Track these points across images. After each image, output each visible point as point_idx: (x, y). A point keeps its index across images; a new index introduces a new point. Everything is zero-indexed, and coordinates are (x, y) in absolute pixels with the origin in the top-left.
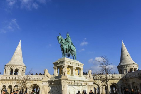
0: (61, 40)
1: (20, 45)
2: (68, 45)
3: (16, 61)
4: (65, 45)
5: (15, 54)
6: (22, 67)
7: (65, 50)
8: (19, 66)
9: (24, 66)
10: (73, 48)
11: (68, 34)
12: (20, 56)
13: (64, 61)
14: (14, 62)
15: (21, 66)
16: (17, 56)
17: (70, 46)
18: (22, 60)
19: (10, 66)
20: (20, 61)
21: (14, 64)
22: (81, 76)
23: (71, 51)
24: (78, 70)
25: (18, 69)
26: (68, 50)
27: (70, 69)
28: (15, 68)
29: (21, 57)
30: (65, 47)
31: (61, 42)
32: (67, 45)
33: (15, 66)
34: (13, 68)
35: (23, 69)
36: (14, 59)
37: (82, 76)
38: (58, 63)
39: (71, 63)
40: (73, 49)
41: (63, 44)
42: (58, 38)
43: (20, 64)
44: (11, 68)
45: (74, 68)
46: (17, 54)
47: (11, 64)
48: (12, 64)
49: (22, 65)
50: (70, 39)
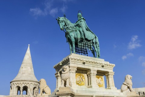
0: (64, 24)
1: (28, 51)
2: (78, 32)
3: (24, 75)
4: (73, 31)
5: (22, 65)
6: (33, 83)
7: (73, 40)
8: (28, 82)
9: (36, 82)
10: (90, 35)
11: (80, 14)
12: (29, 68)
13: (69, 59)
14: (21, 77)
15: (30, 81)
16: (25, 67)
17: (82, 32)
18: (33, 73)
19: (17, 83)
20: (30, 74)
21: (21, 79)
22: (110, 89)
23: (85, 41)
24: (103, 77)
25: (28, 85)
26: (79, 40)
27: (85, 75)
28: (23, 85)
29: (31, 68)
30: (73, 35)
31: (66, 27)
32: (76, 31)
33: (23, 82)
34: (20, 86)
35: (34, 86)
36: (21, 73)
37: (111, 87)
38: (61, 64)
39: (84, 63)
40: (89, 39)
41: (69, 31)
42: (59, 20)
43: (29, 78)
44: (18, 85)
45: (92, 72)
46: (25, 64)
47: (17, 80)
48: (19, 80)
49: (32, 80)
50: (82, 20)
